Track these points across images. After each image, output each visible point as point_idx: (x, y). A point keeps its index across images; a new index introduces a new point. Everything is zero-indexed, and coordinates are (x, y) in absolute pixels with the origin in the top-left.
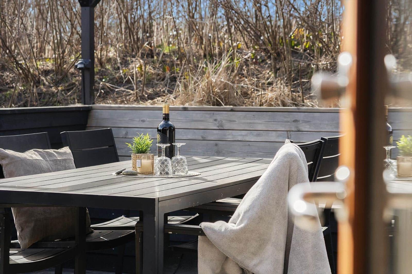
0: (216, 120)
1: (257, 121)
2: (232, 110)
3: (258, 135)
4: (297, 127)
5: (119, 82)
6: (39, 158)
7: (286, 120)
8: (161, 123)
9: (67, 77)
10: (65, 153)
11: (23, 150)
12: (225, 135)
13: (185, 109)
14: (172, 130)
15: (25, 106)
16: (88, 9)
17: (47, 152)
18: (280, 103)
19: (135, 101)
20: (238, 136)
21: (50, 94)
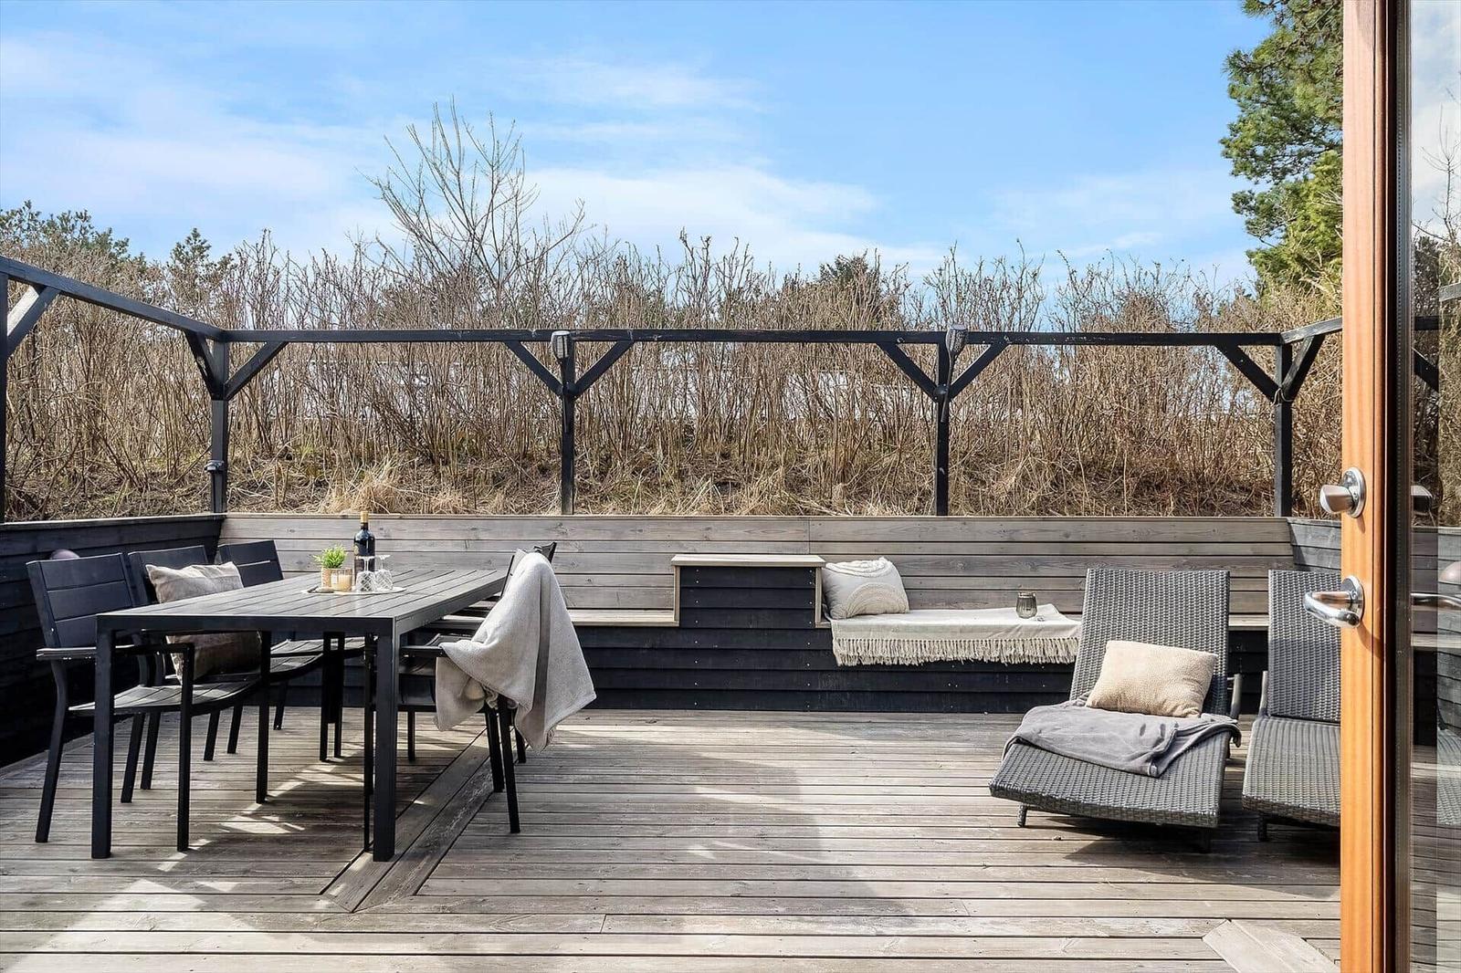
0: (382, 529)
1: (429, 530)
2: (401, 518)
3: (432, 545)
4: (476, 536)
5: (252, 486)
6: (202, 575)
7: (464, 528)
8: (359, 534)
9: (183, 480)
10: (230, 570)
11: (180, 567)
12: (393, 546)
13: (344, 517)
14: (372, 541)
15: (131, 515)
16: (221, 402)
17: (209, 569)
18: (451, 509)
19: (276, 508)
20: (408, 546)
21: (163, 501)
